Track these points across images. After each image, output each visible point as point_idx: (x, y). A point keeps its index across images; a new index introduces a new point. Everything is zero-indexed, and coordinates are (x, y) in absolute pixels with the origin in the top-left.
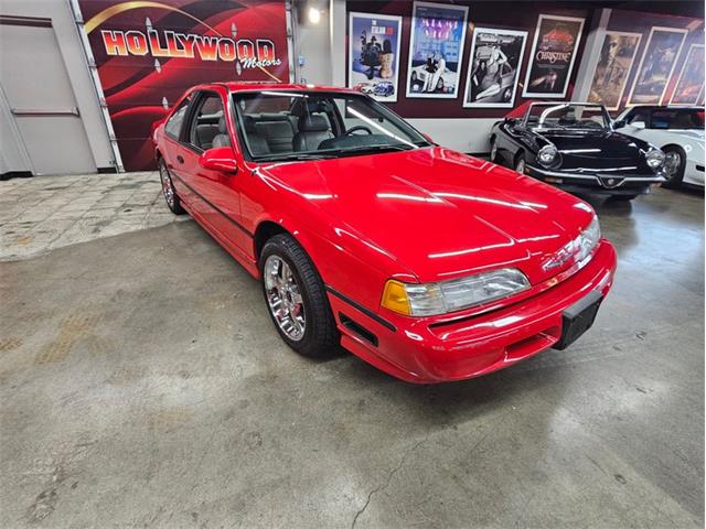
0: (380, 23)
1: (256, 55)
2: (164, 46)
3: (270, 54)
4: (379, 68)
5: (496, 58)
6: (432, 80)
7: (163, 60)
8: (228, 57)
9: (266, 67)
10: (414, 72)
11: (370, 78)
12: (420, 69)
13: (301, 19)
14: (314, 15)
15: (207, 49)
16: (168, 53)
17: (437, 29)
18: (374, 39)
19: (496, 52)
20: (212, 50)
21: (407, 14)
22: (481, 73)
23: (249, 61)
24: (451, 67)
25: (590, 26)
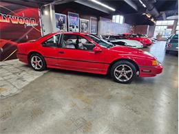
1: (30, 23)
3: (34, 22)
6: (73, 30)
11: (61, 29)
12: (71, 28)
13: (43, 13)
14: (46, 13)
15: (14, 20)
17: (74, 18)
18: (60, 20)
19: (85, 24)
20: (16, 20)
21: (67, 14)
22: (82, 28)
23: (28, 24)
24: (77, 27)
25: (98, 20)
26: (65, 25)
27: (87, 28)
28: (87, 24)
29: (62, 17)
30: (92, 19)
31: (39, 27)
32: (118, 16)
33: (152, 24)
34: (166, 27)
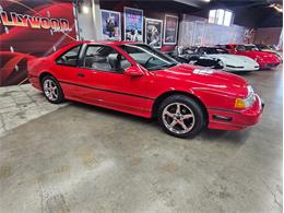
1: (60, 26)
2: (10, 20)
3: (67, 26)
4: (113, 32)
5: (154, 30)
7: (9, 27)
8: (46, 27)
9: (65, 32)
10: (127, 35)
11: (110, 37)
12: (129, 34)
15: (35, 22)
16: (13, 23)
17: (133, 18)
18: (110, 21)
19: (154, 28)
20: (38, 23)
23: (57, 29)
24: (140, 33)
25: (180, 20)
26: (118, 29)
27: (157, 34)
28: (158, 26)
29: (112, 15)
30: (168, 19)
32: (221, 11)
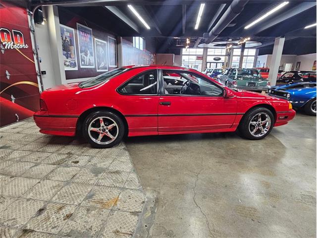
0: (67, 31)
1: (13, 41)
3: (21, 41)
4: (70, 53)
5: (101, 51)
9: (20, 49)
10: (81, 56)
11: (67, 58)
12: (83, 54)
17: (85, 37)
18: (66, 38)
19: (101, 48)
21: (75, 28)
22: (99, 57)
23: (9, 44)
25: (117, 42)
26: (73, 48)
30: (110, 40)
31: (30, 52)
32: (137, 38)
33: (178, 53)
34: (195, 57)
